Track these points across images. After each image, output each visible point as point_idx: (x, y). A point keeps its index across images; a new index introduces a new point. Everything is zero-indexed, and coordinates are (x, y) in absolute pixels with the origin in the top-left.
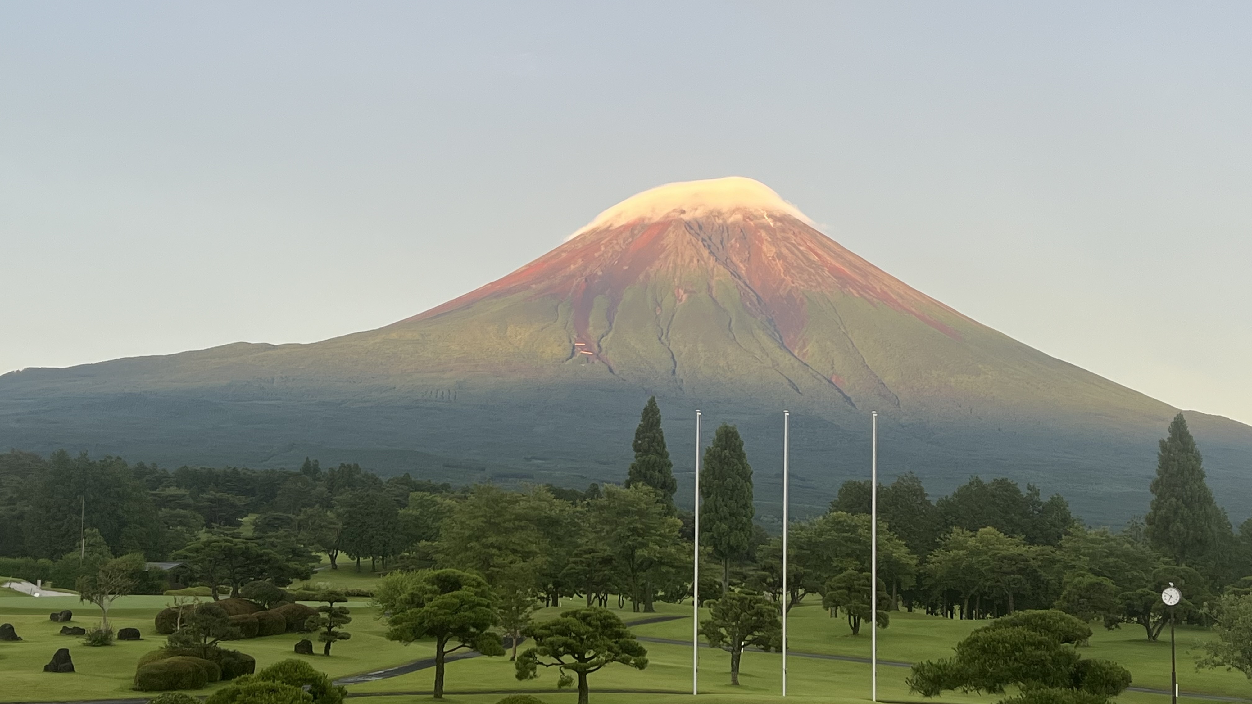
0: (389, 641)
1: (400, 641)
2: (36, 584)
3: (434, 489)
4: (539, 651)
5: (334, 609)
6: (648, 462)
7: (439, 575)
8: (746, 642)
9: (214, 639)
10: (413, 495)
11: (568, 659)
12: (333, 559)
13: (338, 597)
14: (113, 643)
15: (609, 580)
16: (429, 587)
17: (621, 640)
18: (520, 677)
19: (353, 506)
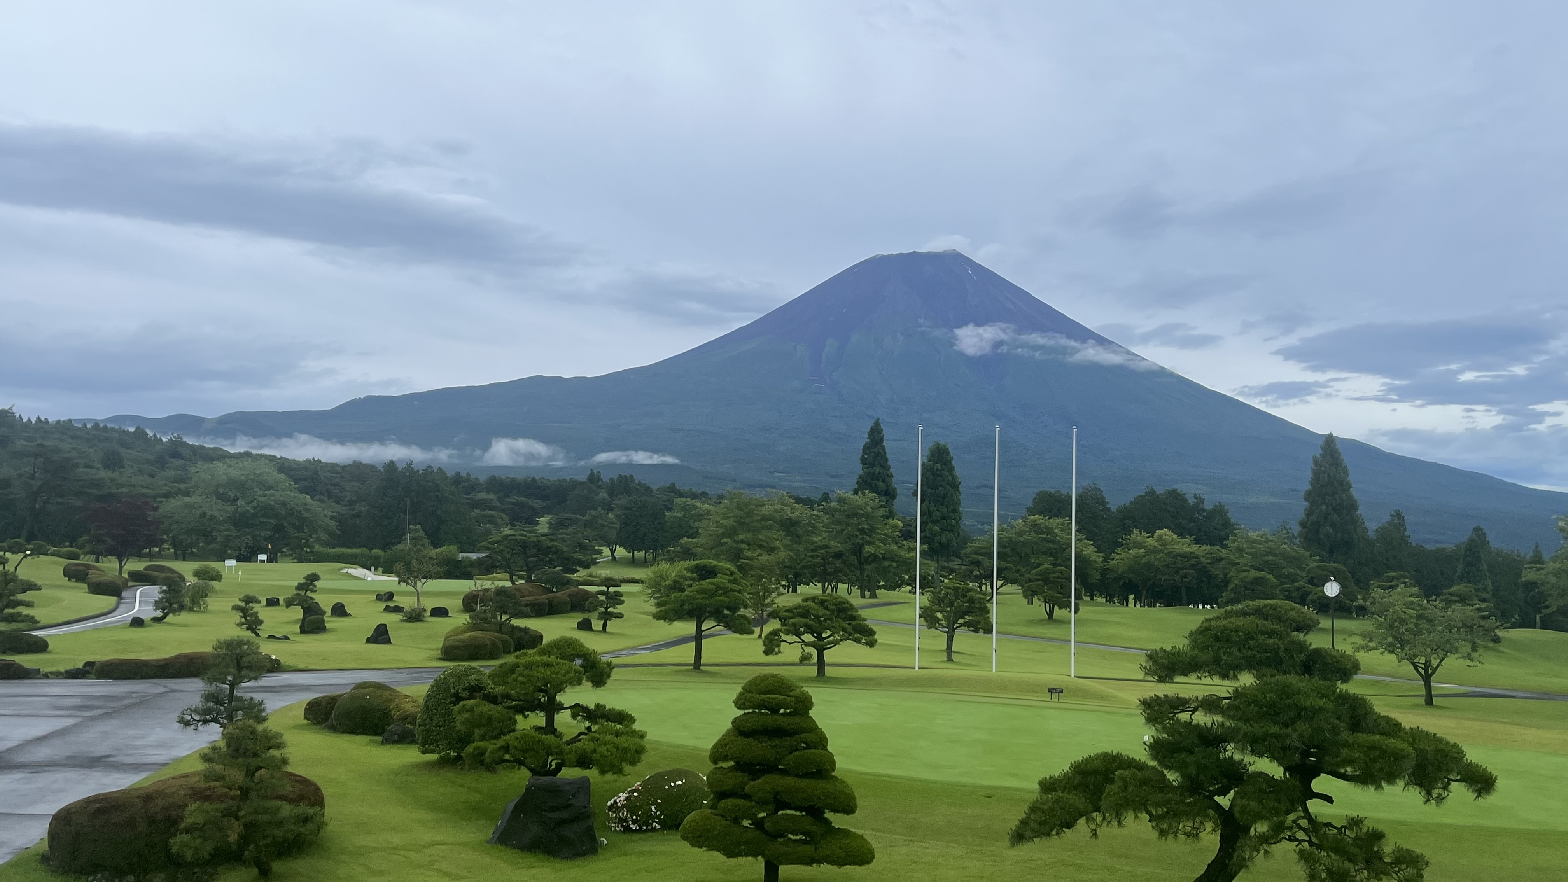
0: (655, 620)
1: (665, 621)
2: (370, 570)
3: (694, 496)
4: (783, 630)
5: (609, 593)
6: (874, 473)
7: (697, 564)
8: (958, 625)
9: (508, 617)
10: (679, 500)
11: (808, 638)
12: (613, 552)
13: (613, 583)
14: (425, 619)
15: (840, 571)
16: (689, 575)
17: (854, 623)
18: (767, 653)
19: (627, 509)
